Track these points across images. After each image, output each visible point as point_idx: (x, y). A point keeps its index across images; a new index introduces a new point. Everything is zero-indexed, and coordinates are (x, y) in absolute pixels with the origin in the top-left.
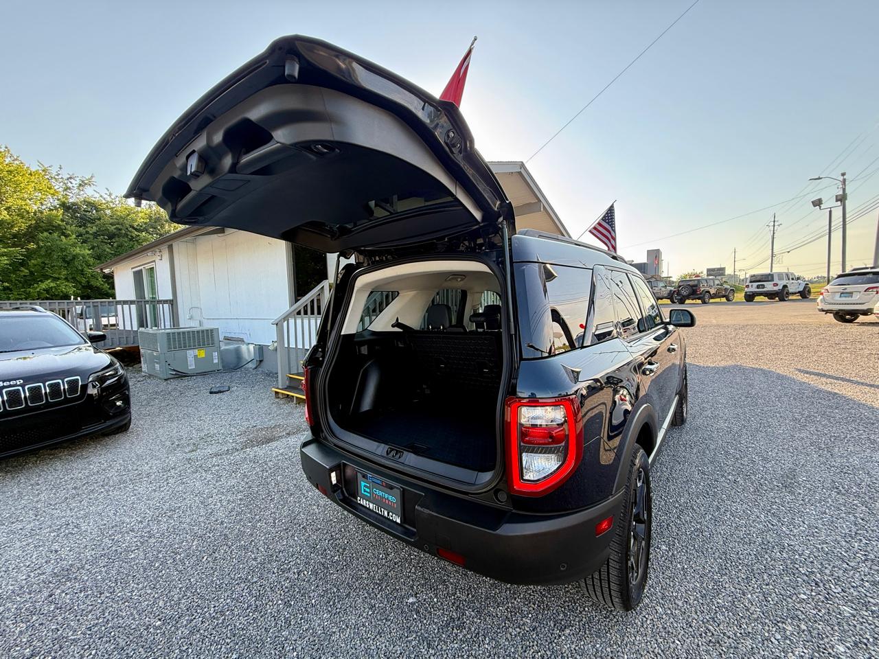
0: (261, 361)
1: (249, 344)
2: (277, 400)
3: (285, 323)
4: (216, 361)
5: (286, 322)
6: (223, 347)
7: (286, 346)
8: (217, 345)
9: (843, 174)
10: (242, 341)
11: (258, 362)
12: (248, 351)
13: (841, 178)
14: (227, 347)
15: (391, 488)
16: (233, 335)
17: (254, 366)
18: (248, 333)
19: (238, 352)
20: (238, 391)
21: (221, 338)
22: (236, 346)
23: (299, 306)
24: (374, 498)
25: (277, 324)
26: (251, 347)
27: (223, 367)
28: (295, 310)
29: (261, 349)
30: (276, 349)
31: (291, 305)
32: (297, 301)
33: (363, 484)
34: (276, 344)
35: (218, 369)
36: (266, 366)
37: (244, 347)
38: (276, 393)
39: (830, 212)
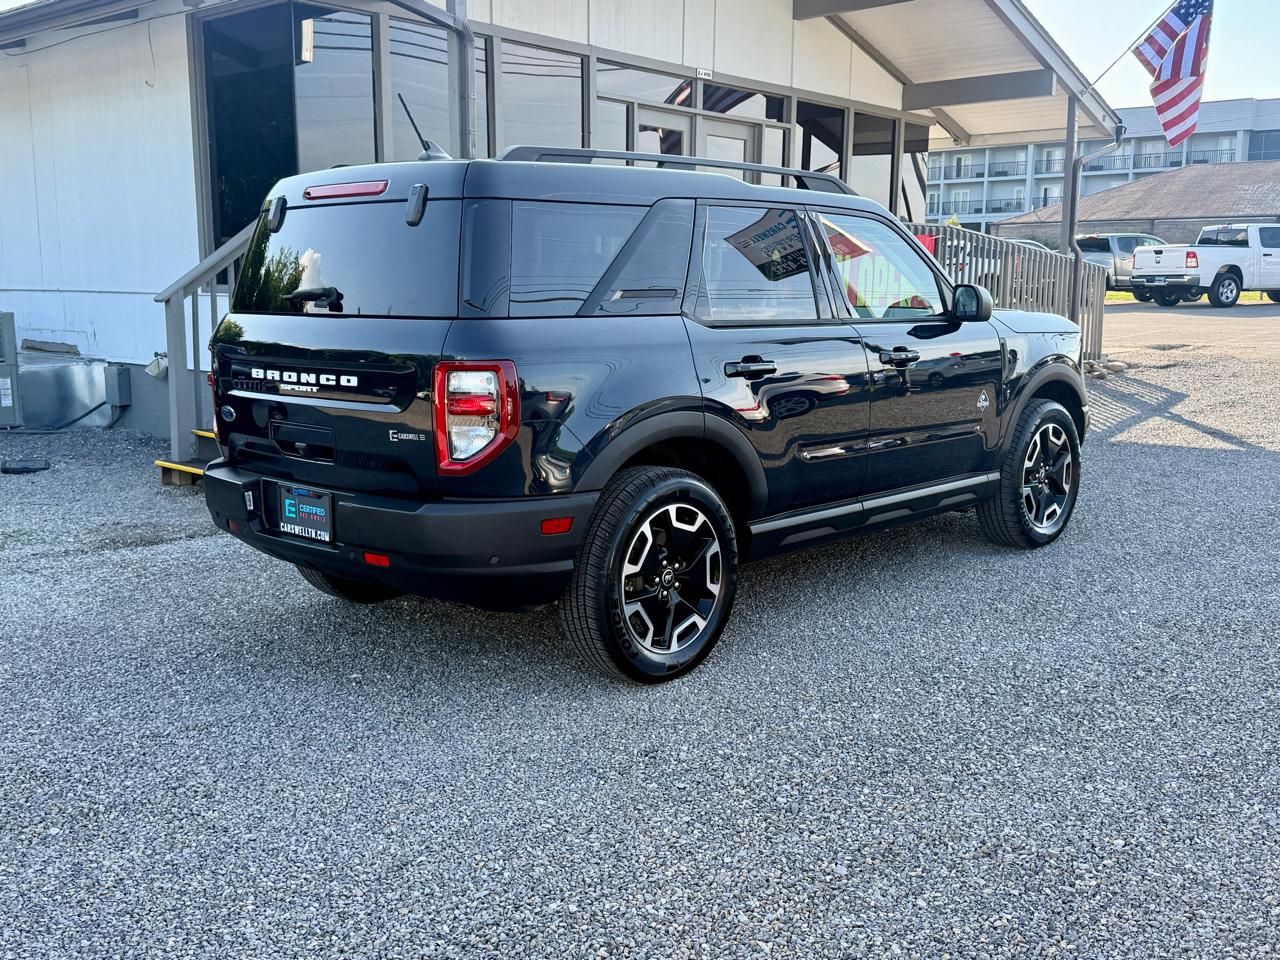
0: (124, 408)
1: (91, 361)
2: (168, 488)
3: (188, 302)
4: (7, 402)
5: (190, 298)
6: (24, 368)
7: (191, 366)
8: (9, 360)
10: (71, 352)
11: (118, 411)
12: (90, 384)
14: (34, 367)
15: (319, 497)
16: (47, 337)
17: (105, 422)
18: (90, 331)
19: (62, 384)
20: (70, 471)
21: (19, 344)
22: (58, 365)
23: (223, 259)
24: (301, 518)
25: (167, 302)
26: (99, 371)
27: (26, 419)
28: (213, 267)
29: (124, 375)
30: (164, 376)
31: (205, 253)
32: (218, 245)
33: (287, 502)
34: (164, 363)
35: (12, 423)
36: (140, 421)
37: (78, 372)
38: (166, 471)
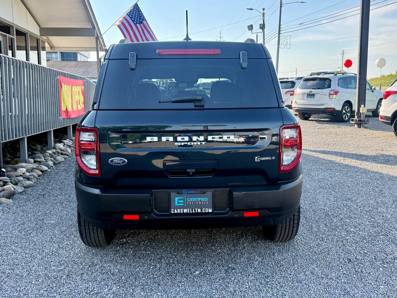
9: (264, 9)
13: (262, 12)
15: (204, 193)
39: (257, 35)
